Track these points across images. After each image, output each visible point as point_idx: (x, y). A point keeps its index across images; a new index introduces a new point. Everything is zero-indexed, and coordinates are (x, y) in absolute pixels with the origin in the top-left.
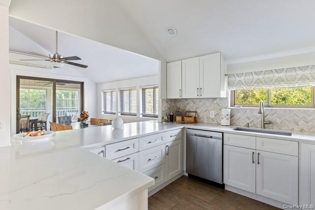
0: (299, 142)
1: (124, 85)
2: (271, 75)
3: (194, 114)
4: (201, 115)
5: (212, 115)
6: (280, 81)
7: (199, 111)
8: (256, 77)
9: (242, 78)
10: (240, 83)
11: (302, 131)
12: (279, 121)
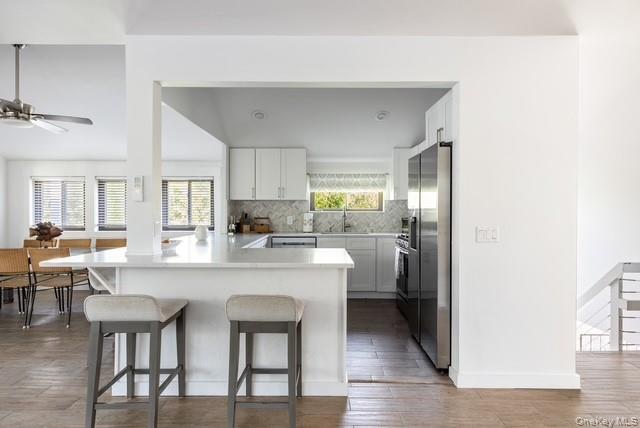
0: (376, 237)
1: (105, 172)
2: (350, 179)
3: (265, 222)
4: (274, 223)
5: (290, 221)
6: (357, 185)
7: (272, 217)
8: (337, 179)
9: (324, 180)
10: (323, 185)
11: (372, 232)
12: (355, 224)
